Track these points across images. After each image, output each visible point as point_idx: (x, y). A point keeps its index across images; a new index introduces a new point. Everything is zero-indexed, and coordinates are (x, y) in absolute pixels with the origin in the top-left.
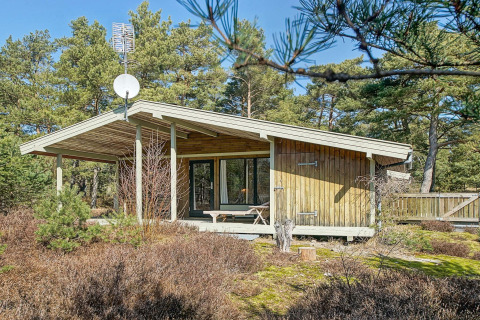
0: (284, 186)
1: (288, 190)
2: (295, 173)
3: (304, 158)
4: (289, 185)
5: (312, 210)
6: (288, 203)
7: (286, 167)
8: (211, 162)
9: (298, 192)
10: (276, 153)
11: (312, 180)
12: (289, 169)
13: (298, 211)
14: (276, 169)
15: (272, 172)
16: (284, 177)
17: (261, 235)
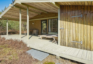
0: (64, 28)
1: (67, 30)
2: (70, 21)
3: (75, 13)
4: (67, 27)
5: (79, 40)
6: (67, 35)
7: (66, 18)
8: (46, 20)
9: (71, 31)
10: (61, 13)
11: (80, 25)
12: (66, 19)
13: (71, 40)
14: (61, 20)
15: (59, 21)
16: (64, 23)
17: (50, 54)
